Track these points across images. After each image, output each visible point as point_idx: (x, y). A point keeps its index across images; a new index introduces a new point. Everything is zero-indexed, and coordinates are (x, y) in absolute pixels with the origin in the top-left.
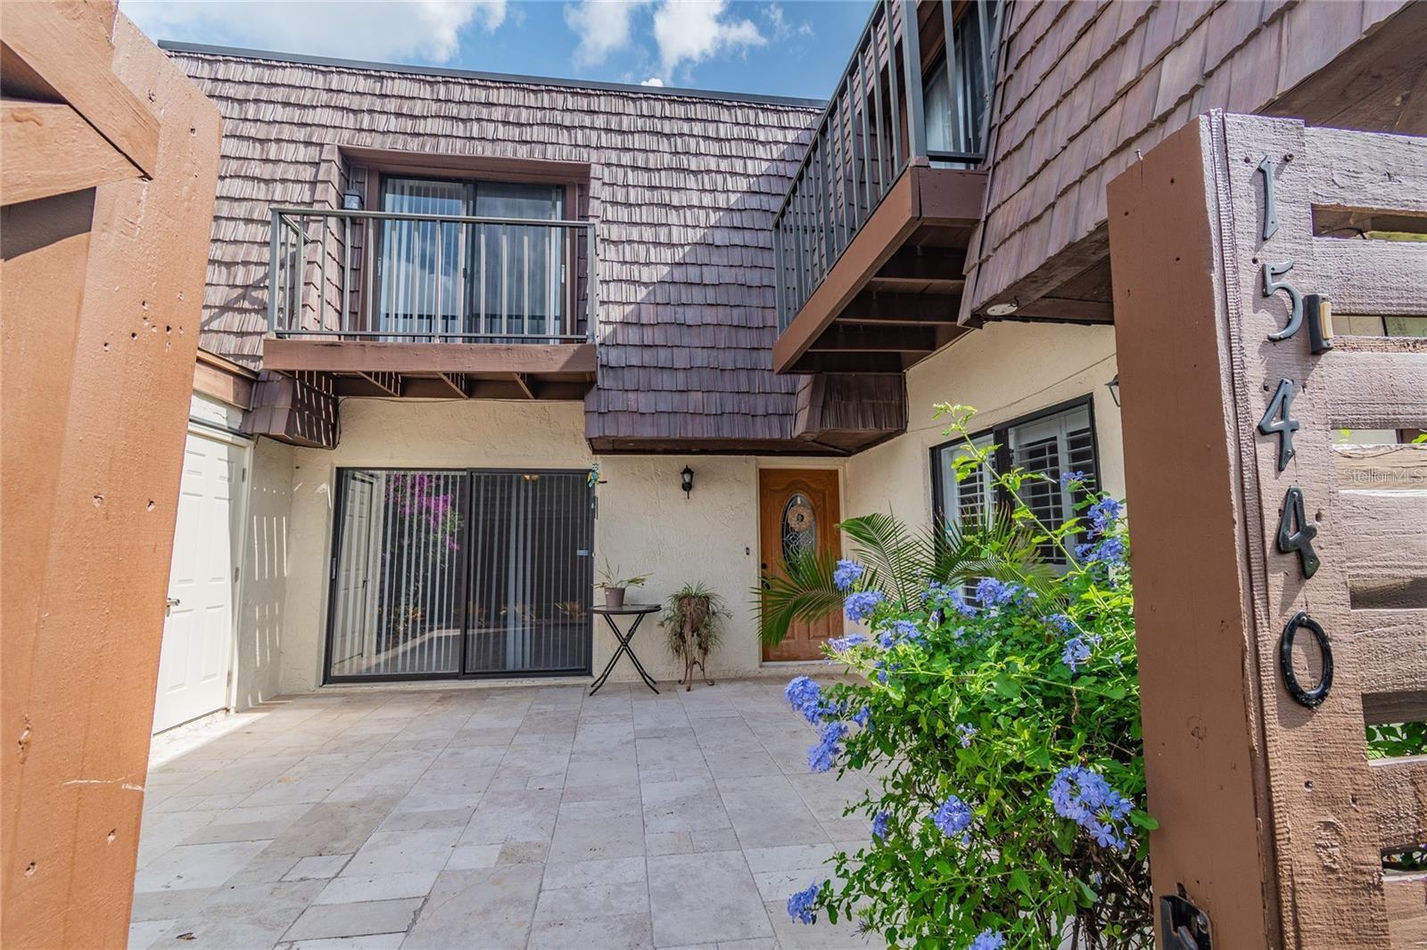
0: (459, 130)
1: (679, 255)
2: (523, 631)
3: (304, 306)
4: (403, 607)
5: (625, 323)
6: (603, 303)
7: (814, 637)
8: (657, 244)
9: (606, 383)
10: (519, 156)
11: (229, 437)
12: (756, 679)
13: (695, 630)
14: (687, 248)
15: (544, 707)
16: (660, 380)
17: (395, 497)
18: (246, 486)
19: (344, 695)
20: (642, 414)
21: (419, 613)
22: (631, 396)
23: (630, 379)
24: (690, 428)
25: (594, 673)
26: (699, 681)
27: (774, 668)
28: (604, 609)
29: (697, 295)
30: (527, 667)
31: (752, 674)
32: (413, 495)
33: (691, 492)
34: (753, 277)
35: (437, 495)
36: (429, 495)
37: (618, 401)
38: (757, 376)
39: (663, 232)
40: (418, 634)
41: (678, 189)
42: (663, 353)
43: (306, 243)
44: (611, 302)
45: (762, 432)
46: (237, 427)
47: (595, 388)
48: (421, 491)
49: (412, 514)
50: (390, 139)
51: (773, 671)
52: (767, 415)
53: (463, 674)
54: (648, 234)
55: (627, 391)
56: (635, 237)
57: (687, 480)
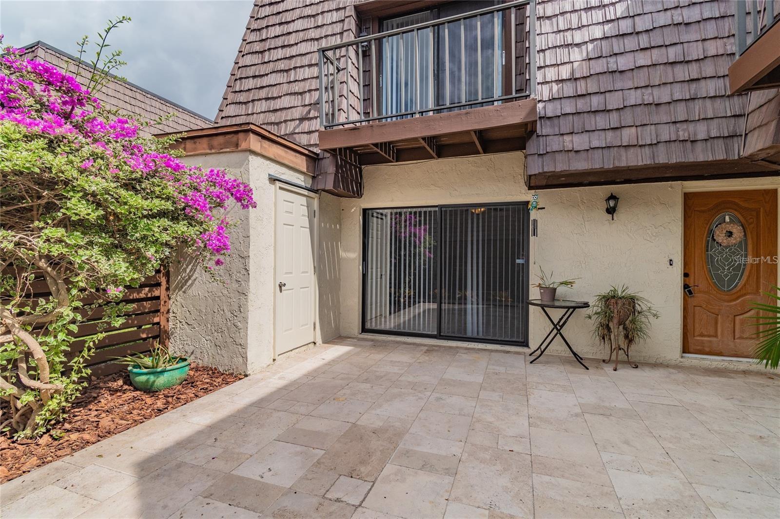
1: (610, 13)
2: (478, 309)
3: (339, 110)
4: (402, 289)
5: (560, 81)
6: (540, 68)
7: (741, 338)
8: (588, 9)
9: (543, 130)
11: (306, 192)
12: (678, 367)
13: (621, 323)
15: (498, 368)
16: (593, 123)
17: (396, 228)
18: (316, 220)
19: (372, 340)
20: (577, 152)
21: (412, 294)
22: (567, 138)
23: (565, 125)
24: (624, 158)
25: (530, 345)
26: (623, 362)
27: (693, 359)
28: (539, 302)
30: (481, 336)
31: (673, 362)
32: (405, 226)
33: (615, 215)
35: (420, 225)
36: (415, 226)
37: (555, 144)
38: (697, 105)
40: (412, 305)
42: (596, 99)
43: (339, 71)
44: (547, 66)
46: (309, 186)
47: (535, 136)
48: (410, 223)
49: (405, 237)
51: (695, 362)
52: (709, 139)
53: (439, 336)
55: (562, 135)
57: (612, 205)
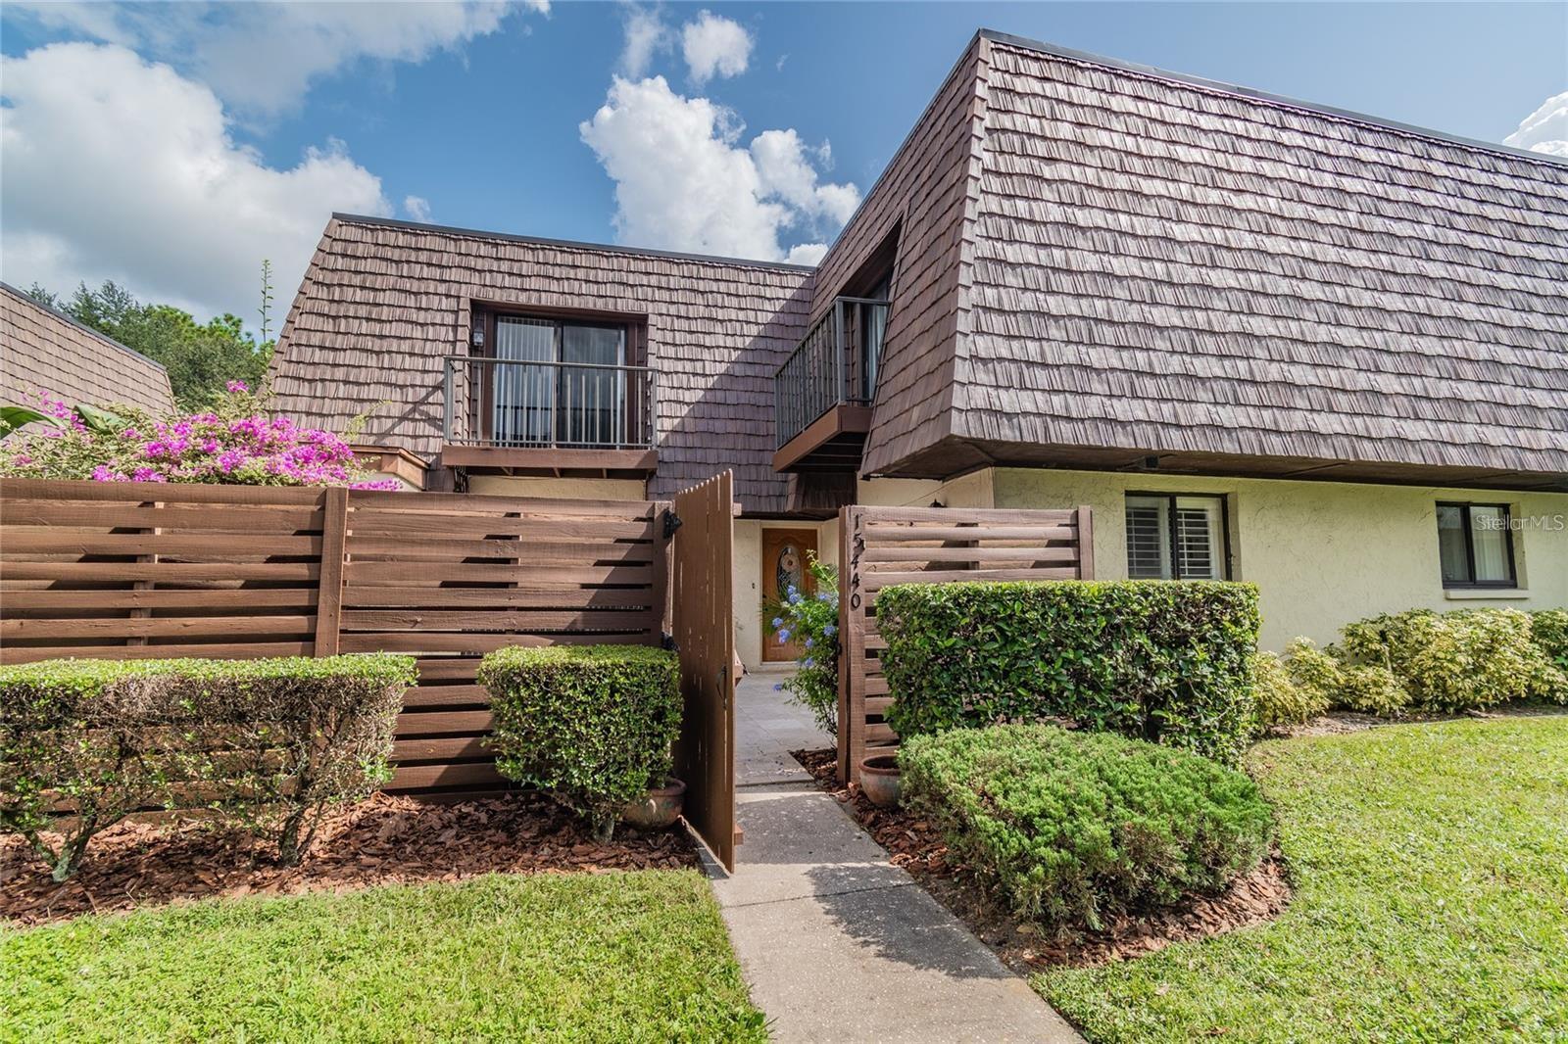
0: (554, 286)
1: (710, 382)
5: (673, 432)
6: (659, 417)
8: (695, 374)
9: (662, 473)
10: (598, 308)
12: (761, 673)
14: (716, 378)
23: (678, 470)
27: (770, 665)
29: (722, 412)
31: (759, 669)
34: (762, 400)
38: (762, 469)
39: (699, 365)
41: (710, 333)
42: (699, 452)
44: (665, 416)
45: (765, 508)
47: (656, 477)
50: (505, 293)
51: (769, 668)
52: (768, 496)
54: (689, 366)
55: (676, 479)
56: (680, 369)
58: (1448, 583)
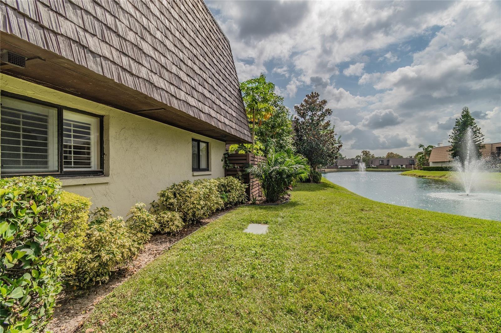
58: (194, 170)
